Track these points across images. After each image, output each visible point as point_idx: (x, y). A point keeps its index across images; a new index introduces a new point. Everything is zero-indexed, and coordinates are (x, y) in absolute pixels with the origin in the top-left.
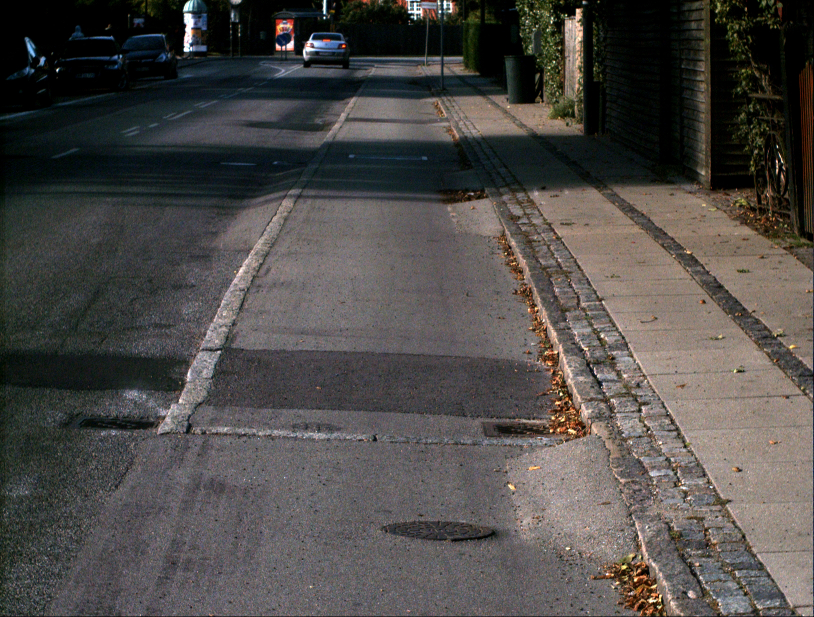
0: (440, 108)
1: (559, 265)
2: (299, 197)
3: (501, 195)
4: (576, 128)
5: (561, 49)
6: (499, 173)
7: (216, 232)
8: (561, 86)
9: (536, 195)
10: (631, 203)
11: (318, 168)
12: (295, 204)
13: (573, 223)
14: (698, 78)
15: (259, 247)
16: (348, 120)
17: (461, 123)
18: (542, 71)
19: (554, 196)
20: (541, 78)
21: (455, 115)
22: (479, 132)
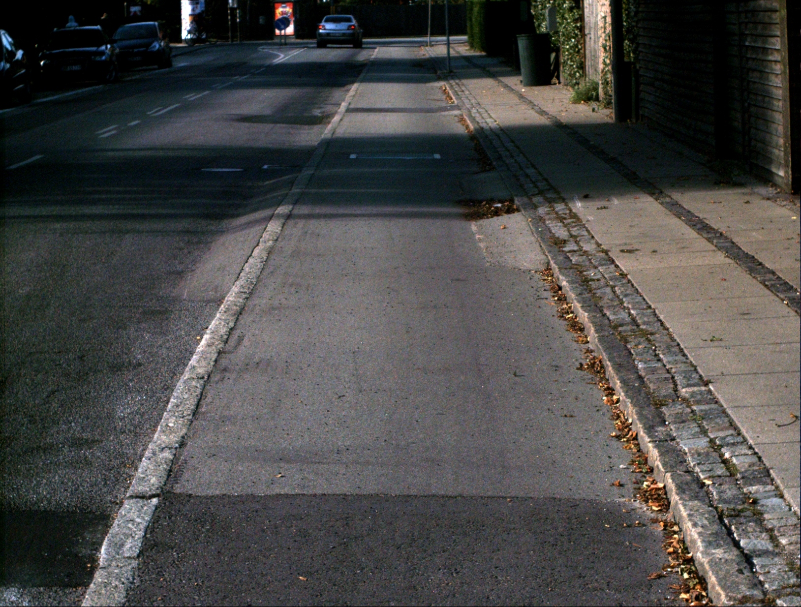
0: (448, 93)
1: (634, 321)
2: (289, 217)
3: (535, 207)
4: (603, 114)
5: (581, 26)
6: (527, 176)
7: (183, 272)
8: (582, 67)
9: (578, 206)
10: (701, 216)
11: (313, 174)
12: (283, 227)
13: (637, 250)
14: (770, 58)
15: (231, 299)
16: (349, 110)
17: (474, 111)
18: (557, 50)
19: (602, 208)
20: (557, 58)
21: (466, 101)
22: (496, 121)
